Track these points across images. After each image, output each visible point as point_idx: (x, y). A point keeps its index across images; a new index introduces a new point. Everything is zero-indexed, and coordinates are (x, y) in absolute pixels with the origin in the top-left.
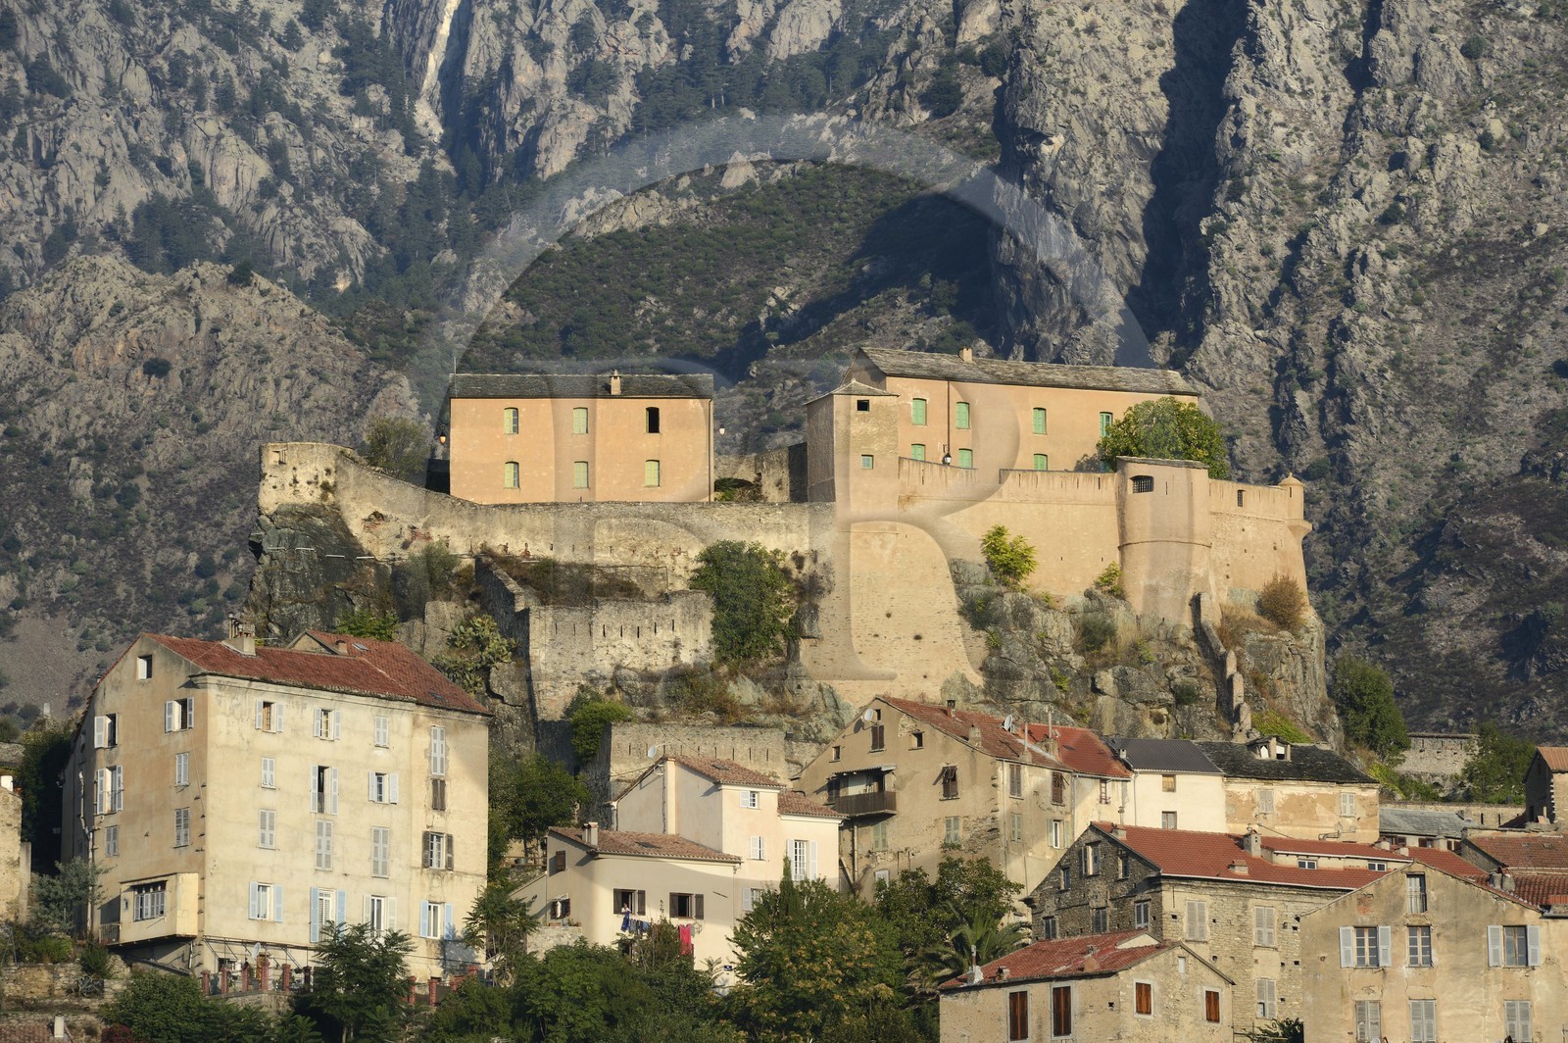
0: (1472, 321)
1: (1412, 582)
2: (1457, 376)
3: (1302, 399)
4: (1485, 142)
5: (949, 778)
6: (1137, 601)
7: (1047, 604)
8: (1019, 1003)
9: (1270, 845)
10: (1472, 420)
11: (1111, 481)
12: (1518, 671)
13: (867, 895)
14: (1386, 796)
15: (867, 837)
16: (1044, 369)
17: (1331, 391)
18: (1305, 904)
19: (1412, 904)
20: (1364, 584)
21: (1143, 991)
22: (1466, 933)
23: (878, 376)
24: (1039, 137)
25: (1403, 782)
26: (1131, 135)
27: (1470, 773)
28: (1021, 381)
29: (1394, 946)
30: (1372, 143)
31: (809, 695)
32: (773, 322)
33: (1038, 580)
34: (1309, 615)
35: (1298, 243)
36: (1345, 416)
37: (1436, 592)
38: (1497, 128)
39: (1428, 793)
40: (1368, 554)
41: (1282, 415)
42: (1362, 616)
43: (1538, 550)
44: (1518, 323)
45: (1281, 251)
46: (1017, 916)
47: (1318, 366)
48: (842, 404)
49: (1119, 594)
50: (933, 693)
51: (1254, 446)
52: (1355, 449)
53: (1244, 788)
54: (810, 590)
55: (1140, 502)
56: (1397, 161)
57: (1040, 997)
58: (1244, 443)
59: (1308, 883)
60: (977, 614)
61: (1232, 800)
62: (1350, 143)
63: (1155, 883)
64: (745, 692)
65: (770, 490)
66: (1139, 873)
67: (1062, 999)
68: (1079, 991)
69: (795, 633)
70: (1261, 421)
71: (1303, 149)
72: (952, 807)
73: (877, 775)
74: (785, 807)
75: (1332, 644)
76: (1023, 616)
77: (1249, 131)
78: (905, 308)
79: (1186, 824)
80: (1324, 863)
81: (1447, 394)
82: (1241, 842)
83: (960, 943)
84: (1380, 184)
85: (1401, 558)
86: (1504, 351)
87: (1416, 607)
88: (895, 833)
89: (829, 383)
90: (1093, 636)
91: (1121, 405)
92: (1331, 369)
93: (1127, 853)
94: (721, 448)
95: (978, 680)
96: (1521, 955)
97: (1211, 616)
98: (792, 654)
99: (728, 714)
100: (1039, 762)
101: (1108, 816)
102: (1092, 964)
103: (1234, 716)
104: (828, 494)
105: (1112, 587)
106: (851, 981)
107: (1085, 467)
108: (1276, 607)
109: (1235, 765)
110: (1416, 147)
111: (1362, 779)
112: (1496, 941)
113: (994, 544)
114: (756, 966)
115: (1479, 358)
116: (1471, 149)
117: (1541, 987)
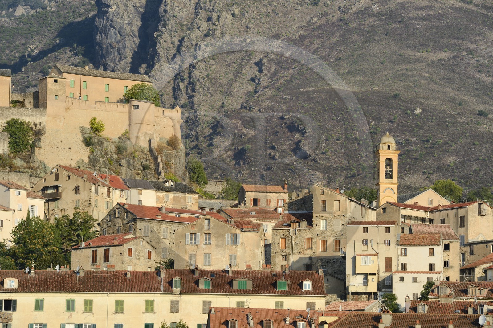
0: (229, 65)
1: (210, 138)
2: (224, 81)
3: (181, 85)
4: (233, 15)
5: (77, 189)
6: (133, 141)
7: (107, 140)
8: (94, 253)
9: (168, 211)
10: (228, 93)
11: (127, 106)
12: (238, 164)
13: (52, 221)
14: (201, 197)
15: (53, 205)
16: (109, 73)
17: (190, 83)
18: (177, 227)
19: (206, 227)
20: (197, 138)
21: (130, 250)
22: (220, 236)
23: (61, 73)
24: (108, 6)
25: (205, 193)
26: (135, 7)
27: (223, 191)
28: (102, 76)
29: (201, 239)
30: (203, 14)
31: (37, 164)
32: (29, 56)
33: (105, 133)
34: (181, 146)
35: (181, 41)
36: (193, 90)
37: (217, 140)
38: (237, 11)
39: (212, 197)
40: (198, 129)
41: (176, 89)
42: (196, 147)
43: (244, 130)
44: (241, 66)
45: (177, 43)
46: (95, 228)
47: (186, 76)
48: (50, 80)
49: (128, 138)
50: (74, 165)
51: (168, 97)
52: (196, 100)
53: (162, 194)
54: (38, 134)
55: (134, 112)
56: (209, 19)
57: (101, 252)
58: (165, 97)
59: (178, 221)
60: (88, 142)
61: (158, 198)
62: (197, 13)
63: (135, 220)
64: (18, 162)
65: (27, 104)
66: (131, 217)
67: (107, 253)
68: (112, 250)
69: (34, 146)
70: (170, 90)
71: (183, 14)
72: (78, 197)
73: (56, 187)
74: (29, 196)
75: (187, 154)
76: (100, 143)
77: (168, 8)
78: (69, 54)
79: (144, 204)
80: (182, 215)
81: (221, 86)
82: (160, 209)
83: (79, 236)
84: (205, 25)
85: (207, 131)
86: (237, 74)
87: (211, 145)
88: (61, 204)
89: (45, 74)
90: (120, 150)
91: (131, 84)
92: (190, 77)
93: (127, 212)
94: (13, 91)
95: (87, 161)
96: (235, 242)
97: (154, 145)
98: (33, 152)
99: (12, 168)
100: (103, 185)
101: (123, 201)
102: (116, 242)
103: (159, 174)
104: (44, 106)
105: (126, 136)
106: (46, 246)
107: (120, 101)
108: (172, 143)
109: (159, 188)
110: (215, 16)
111: (195, 193)
112: (228, 238)
113: (93, 123)
114: (19, 241)
115: (230, 76)
116: (230, 17)
117: (239, 251)
